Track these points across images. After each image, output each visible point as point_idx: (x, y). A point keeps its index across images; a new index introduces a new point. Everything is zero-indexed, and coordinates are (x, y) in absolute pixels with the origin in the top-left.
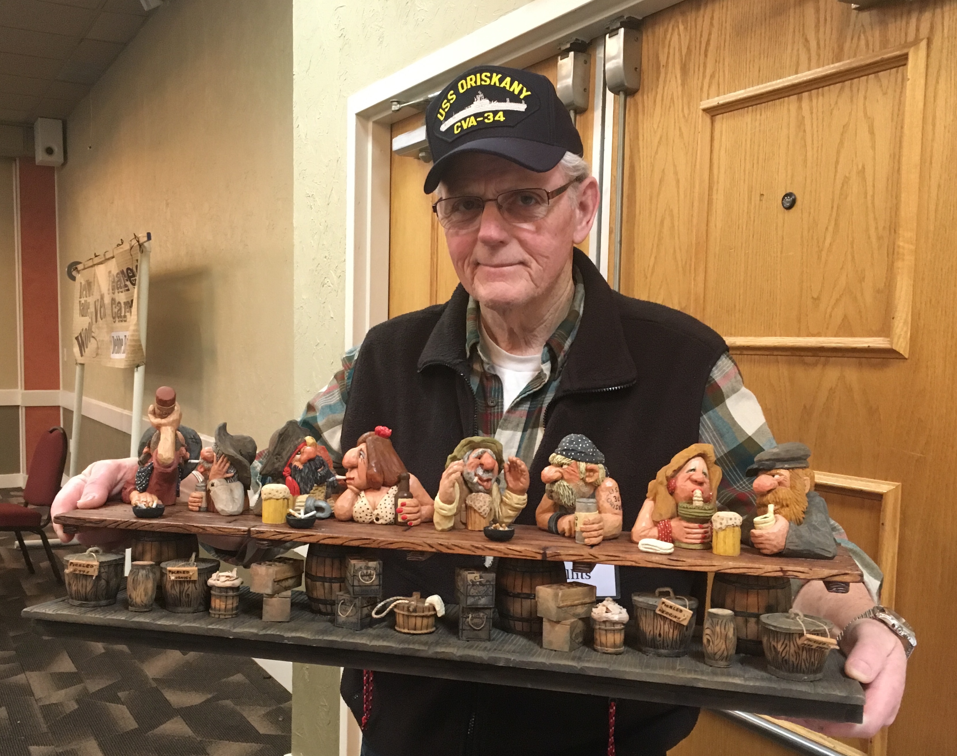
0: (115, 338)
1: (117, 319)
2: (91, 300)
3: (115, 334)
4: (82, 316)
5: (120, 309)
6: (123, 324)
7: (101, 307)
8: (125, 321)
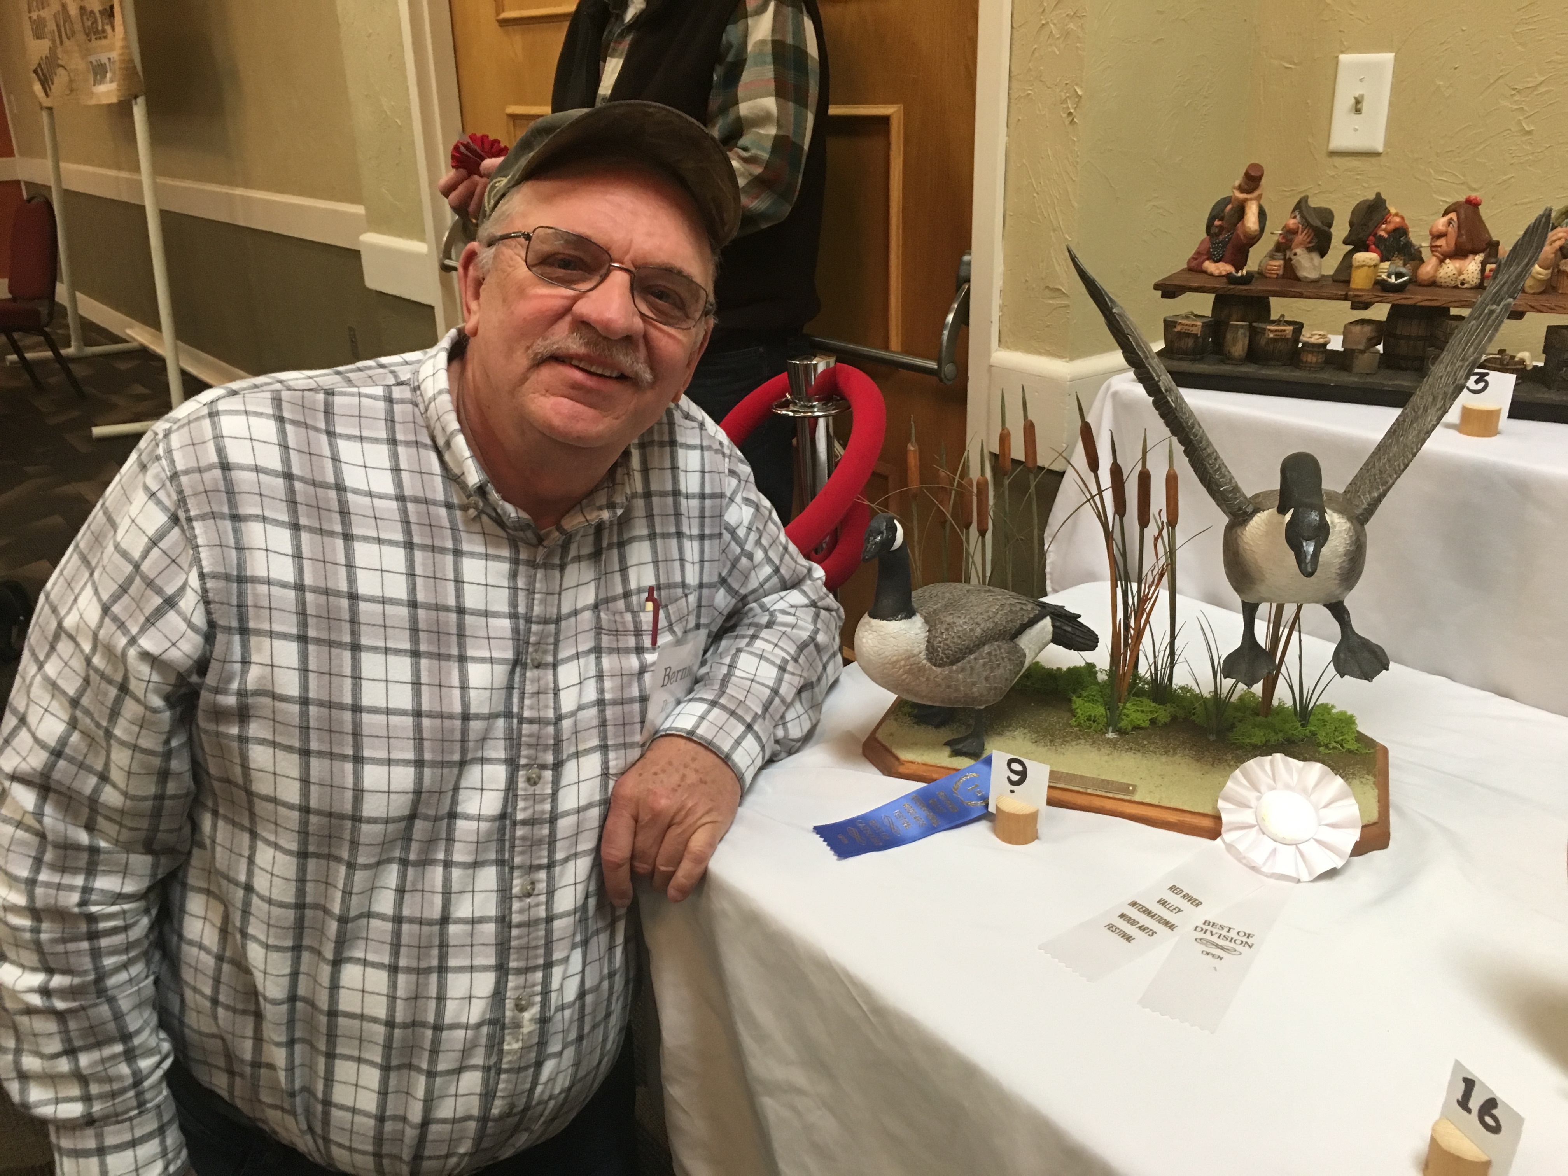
0: (95, 63)
1: (93, 38)
2: (47, 14)
3: (93, 59)
4: (38, 38)
5: (95, 22)
6: (104, 42)
7: (65, 22)
8: (105, 37)
